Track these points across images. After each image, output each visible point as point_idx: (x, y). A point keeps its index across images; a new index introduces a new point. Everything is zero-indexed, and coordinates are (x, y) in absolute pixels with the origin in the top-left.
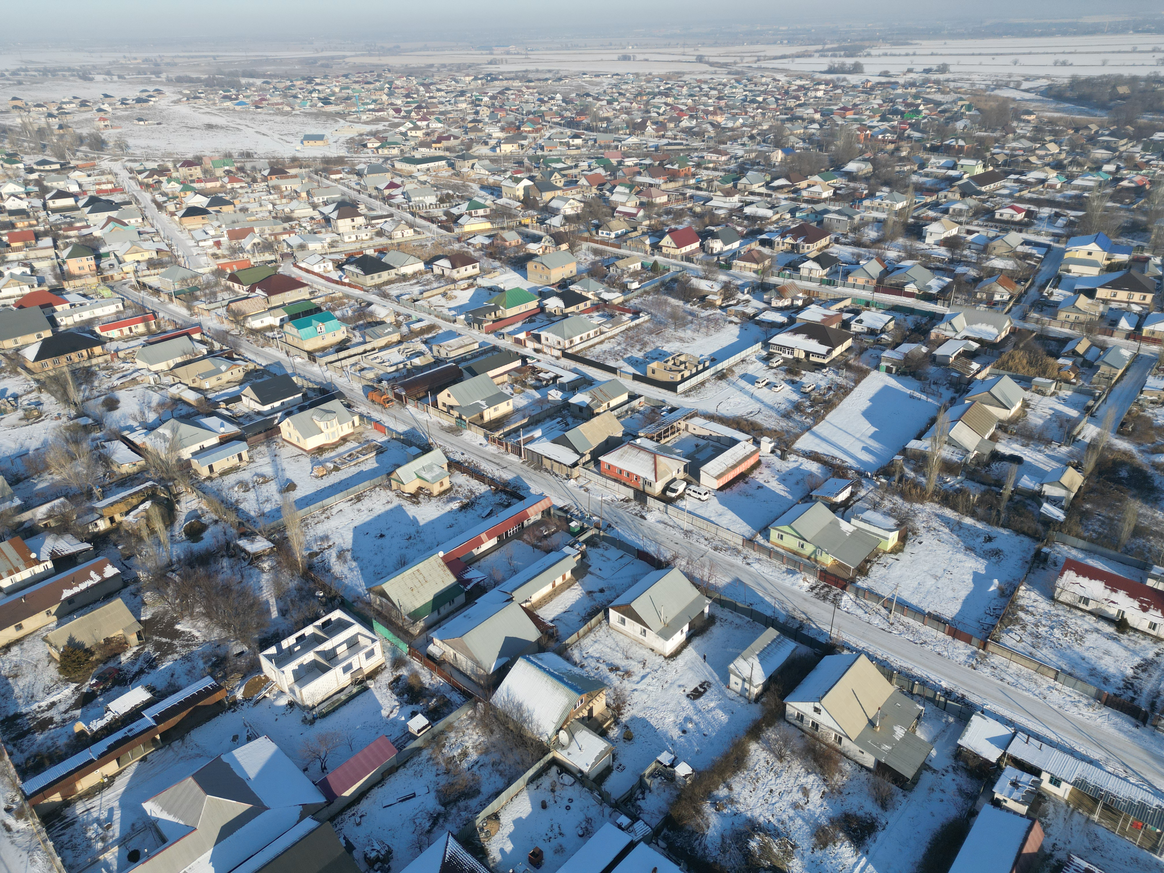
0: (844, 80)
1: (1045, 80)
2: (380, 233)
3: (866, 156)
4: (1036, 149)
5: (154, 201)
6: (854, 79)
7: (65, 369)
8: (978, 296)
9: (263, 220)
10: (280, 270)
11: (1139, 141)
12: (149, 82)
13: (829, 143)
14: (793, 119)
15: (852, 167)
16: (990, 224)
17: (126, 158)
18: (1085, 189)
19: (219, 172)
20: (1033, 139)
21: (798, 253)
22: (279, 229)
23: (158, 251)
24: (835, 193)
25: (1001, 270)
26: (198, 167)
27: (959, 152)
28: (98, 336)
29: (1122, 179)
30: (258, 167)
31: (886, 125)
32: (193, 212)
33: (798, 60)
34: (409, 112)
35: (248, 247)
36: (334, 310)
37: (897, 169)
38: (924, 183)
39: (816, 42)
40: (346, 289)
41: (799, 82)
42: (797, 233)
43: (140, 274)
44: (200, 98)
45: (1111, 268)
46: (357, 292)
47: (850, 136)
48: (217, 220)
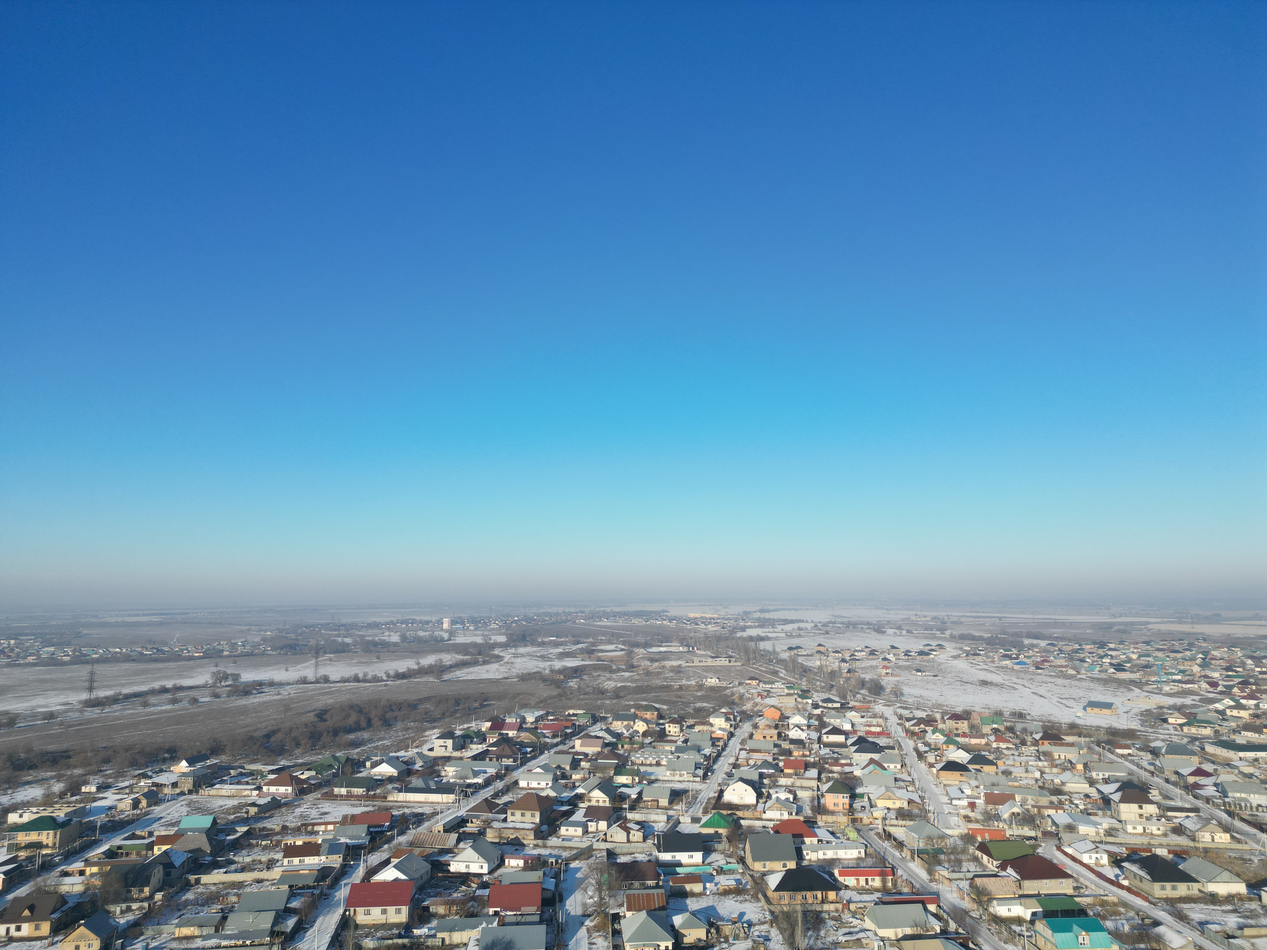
2: (1179, 830)
5: (916, 750)
7: (799, 908)
9: (1027, 788)
10: (1040, 851)
12: (934, 637)
17: (898, 705)
19: (986, 729)
22: (1044, 801)
23: (910, 802)
26: (966, 722)
28: (836, 880)
30: (1029, 729)
32: (952, 766)
34: (1230, 687)
35: (1006, 816)
36: (1104, 918)
40: (1124, 894)
43: (887, 822)
44: (979, 655)
46: (1138, 902)
48: (976, 779)
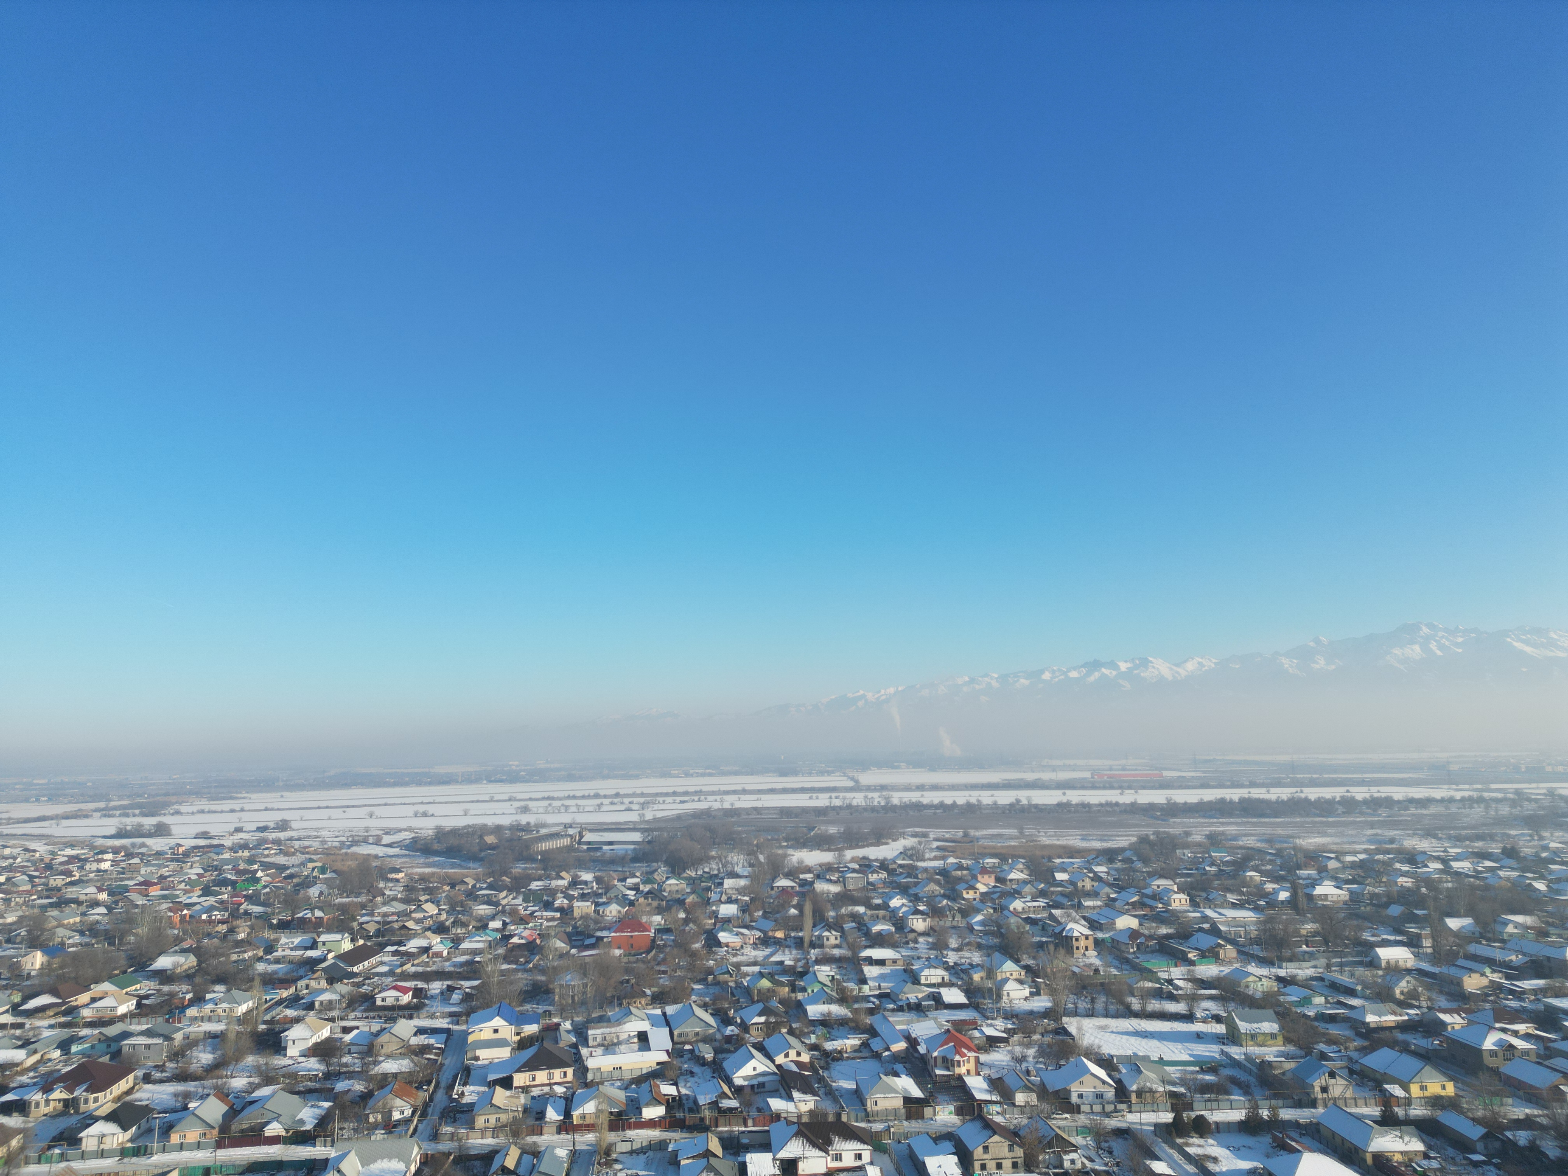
0: (143, 845)
1: (407, 833)
3: (186, 945)
4: (411, 912)
6: (156, 844)
8: (371, 1119)
11: (518, 893)
13: (123, 934)
14: (62, 903)
15: (164, 962)
16: (372, 1014)
18: (475, 952)
20: (406, 901)
21: (77, 1112)
24: (139, 1005)
25: (395, 1075)
27: (317, 926)
29: (511, 936)
31: (211, 900)
33: (65, 823)
37: (234, 957)
38: (275, 972)
39: (94, 798)
41: (69, 852)
42: (71, 1080)
45: (523, 1044)
47: (157, 918)
